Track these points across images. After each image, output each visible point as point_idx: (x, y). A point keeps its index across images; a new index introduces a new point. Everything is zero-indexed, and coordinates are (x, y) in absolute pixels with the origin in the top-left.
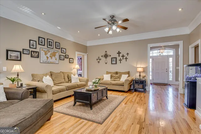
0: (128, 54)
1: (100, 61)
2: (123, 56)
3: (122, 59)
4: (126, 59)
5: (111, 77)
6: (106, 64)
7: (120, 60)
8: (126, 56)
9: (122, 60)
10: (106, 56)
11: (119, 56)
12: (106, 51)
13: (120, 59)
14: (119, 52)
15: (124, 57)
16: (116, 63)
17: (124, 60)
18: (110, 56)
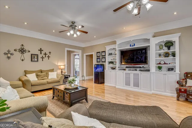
0: (50, 53)
1: (12, 56)
2: (45, 54)
3: (44, 56)
4: (49, 57)
5: (37, 76)
6: (23, 60)
7: (42, 58)
8: (48, 54)
9: (44, 58)
10: (22, 51)
11: (41, 53)
12: (22, 45)
13: (43, 56)
14: (41, 49)
15: (47, 56)
16: (38, 61)
17: (47, 58)
18: (29, 51)
